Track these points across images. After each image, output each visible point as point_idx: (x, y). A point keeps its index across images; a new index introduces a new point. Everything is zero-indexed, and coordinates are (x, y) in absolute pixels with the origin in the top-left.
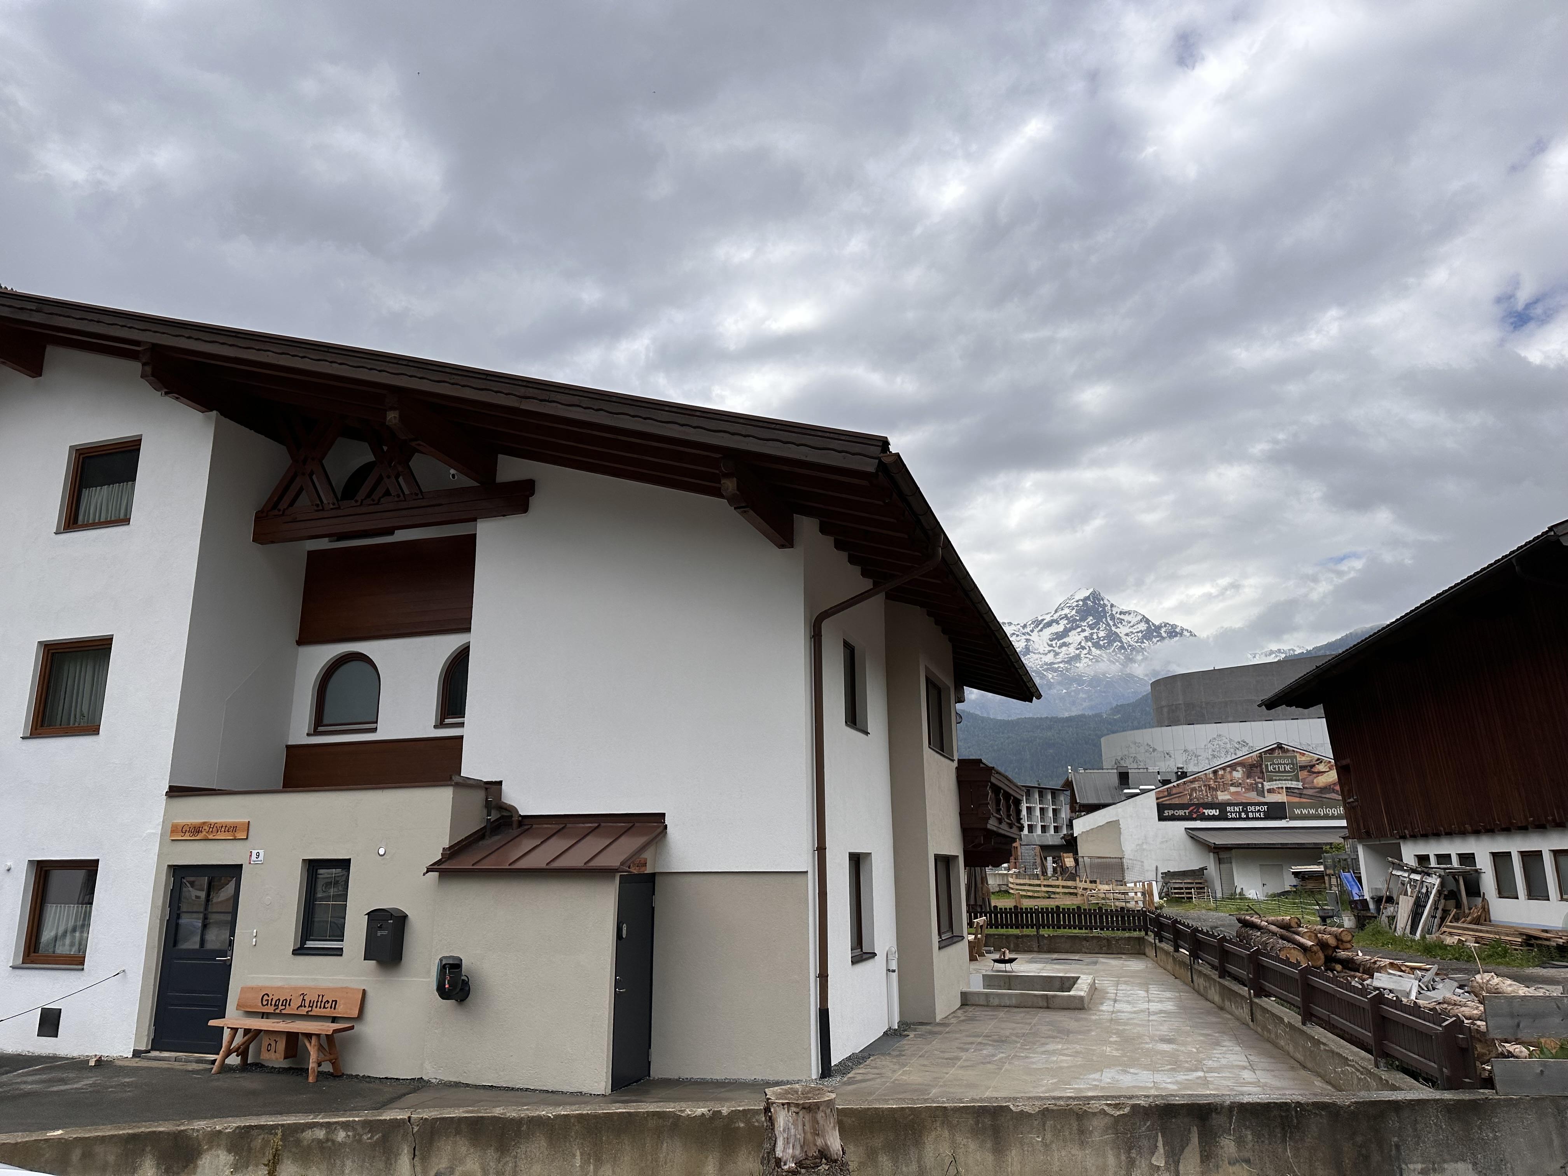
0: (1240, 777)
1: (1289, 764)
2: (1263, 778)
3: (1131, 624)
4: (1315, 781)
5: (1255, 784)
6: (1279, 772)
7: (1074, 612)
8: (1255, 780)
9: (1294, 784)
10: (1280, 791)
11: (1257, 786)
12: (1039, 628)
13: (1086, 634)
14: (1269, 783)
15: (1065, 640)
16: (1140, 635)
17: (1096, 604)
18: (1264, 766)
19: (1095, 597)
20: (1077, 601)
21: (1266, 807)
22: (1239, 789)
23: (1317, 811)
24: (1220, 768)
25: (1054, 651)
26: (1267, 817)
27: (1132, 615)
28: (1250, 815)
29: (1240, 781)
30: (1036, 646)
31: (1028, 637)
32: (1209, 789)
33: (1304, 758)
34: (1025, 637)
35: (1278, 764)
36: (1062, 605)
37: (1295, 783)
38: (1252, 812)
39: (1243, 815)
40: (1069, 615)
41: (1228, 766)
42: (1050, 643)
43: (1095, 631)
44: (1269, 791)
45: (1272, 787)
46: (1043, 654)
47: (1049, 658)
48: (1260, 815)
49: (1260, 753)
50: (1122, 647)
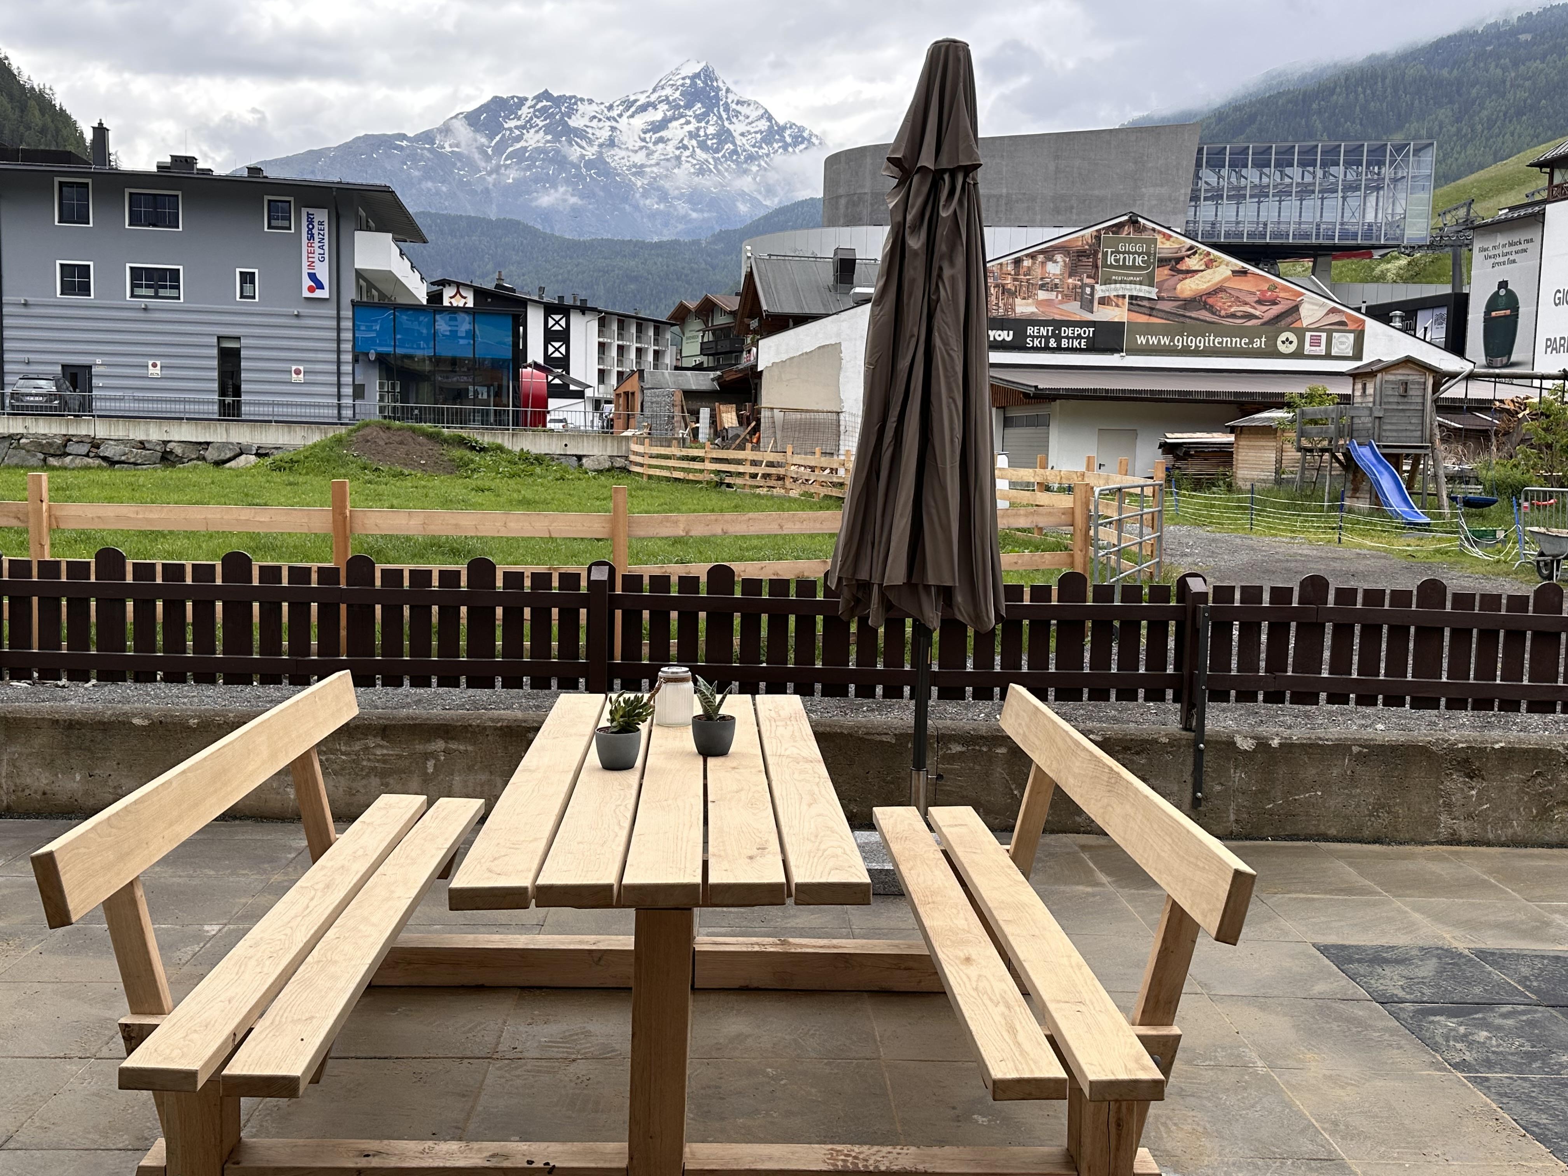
0: (1058, 272)
1: (1142, 253)
2: (1095, 277)
3: (750, 120)
4: (1179, 287)
5: (1081, 287)
6: (1124, 267)
7: (677, 94)
8: (1081, 280)
9: (1143, 291)
10: (1120, 301)
11: (1083, 292)
12: (630, 112)
13: (691, 127)
14: (1103, 287)
15: (663, 134)
16: (759, 136)
17: (707, 85)
18: (1100, 255)
19: (707, 75)
20: (683, 79)
21: (1092, 330)
22: (1052, 295)
23: (1172, 340)
24: (1027, 256)
25: (647, 148)
26: (1091, 348)
27: (752, 107)
28: (1064, 343)
29: (1057, 281)
30: (624, 138)
31: (614, 124)
32: (1003, 293)
33: (1168, 245)
34: (608, 123)
35: (1123, 253)
36: (663, 82)
37: (1146, 288)
38: (1068, 337)
39: (1053, 343)
40: (671, 98)
41: (1041, 252)
42: (643, 135)
43: (703, 124)
44: (1103, 301)
45: (1107, 294)
46: (633, 151)
47: (639, 158)
48: (1080, 343)
49: (1098, 231)
50: (735, 152)
